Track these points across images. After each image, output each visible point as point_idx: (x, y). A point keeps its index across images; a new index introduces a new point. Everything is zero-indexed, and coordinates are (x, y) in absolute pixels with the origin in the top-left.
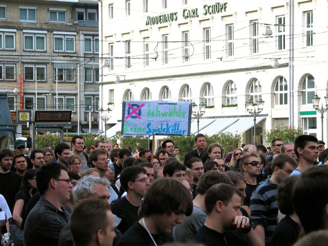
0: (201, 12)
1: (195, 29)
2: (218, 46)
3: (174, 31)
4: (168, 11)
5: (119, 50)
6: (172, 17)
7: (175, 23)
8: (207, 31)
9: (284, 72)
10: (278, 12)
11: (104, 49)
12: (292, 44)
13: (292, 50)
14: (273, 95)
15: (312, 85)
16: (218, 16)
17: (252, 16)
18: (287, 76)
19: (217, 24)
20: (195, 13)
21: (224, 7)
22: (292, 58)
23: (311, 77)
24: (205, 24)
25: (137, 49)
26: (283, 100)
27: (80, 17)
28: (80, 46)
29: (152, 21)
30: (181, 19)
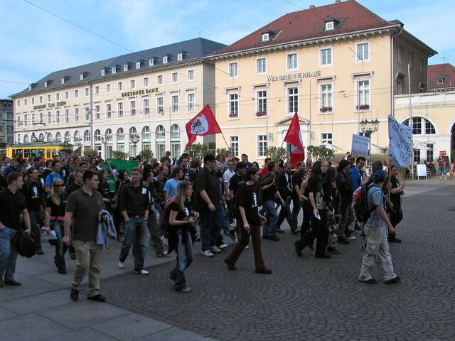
0: (56, 104)
1: (54, 112)
2: (63, 118)
3: (45, 112)
4: (42, 104)
5: (22, 118)
6: (44, 106)
7: (45, 109)
8: (58, 112)
9: (89, 129)
10: (86, 106)
11: (16, 118)
12: (92, 118)
13: (92, 120)
14: (85, 137)
15: (99, 134)
16: (62, 107)
17: (76, 107)
18: (90, 130)
19: (62, 110)
20: (53, 105)
21: (65, 103)
22: (92, 123)
23: (99, 131)
24: (58, 110)
25: (30, 118)
26: (89, 139)
27: (5, 106)
28: (5, 116)
29: (36, 108)
30: (48, 107)
